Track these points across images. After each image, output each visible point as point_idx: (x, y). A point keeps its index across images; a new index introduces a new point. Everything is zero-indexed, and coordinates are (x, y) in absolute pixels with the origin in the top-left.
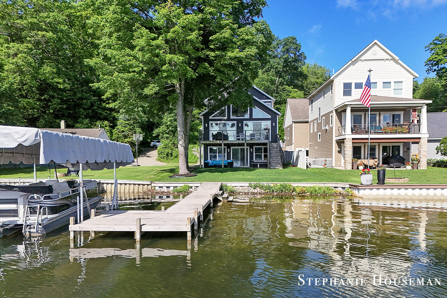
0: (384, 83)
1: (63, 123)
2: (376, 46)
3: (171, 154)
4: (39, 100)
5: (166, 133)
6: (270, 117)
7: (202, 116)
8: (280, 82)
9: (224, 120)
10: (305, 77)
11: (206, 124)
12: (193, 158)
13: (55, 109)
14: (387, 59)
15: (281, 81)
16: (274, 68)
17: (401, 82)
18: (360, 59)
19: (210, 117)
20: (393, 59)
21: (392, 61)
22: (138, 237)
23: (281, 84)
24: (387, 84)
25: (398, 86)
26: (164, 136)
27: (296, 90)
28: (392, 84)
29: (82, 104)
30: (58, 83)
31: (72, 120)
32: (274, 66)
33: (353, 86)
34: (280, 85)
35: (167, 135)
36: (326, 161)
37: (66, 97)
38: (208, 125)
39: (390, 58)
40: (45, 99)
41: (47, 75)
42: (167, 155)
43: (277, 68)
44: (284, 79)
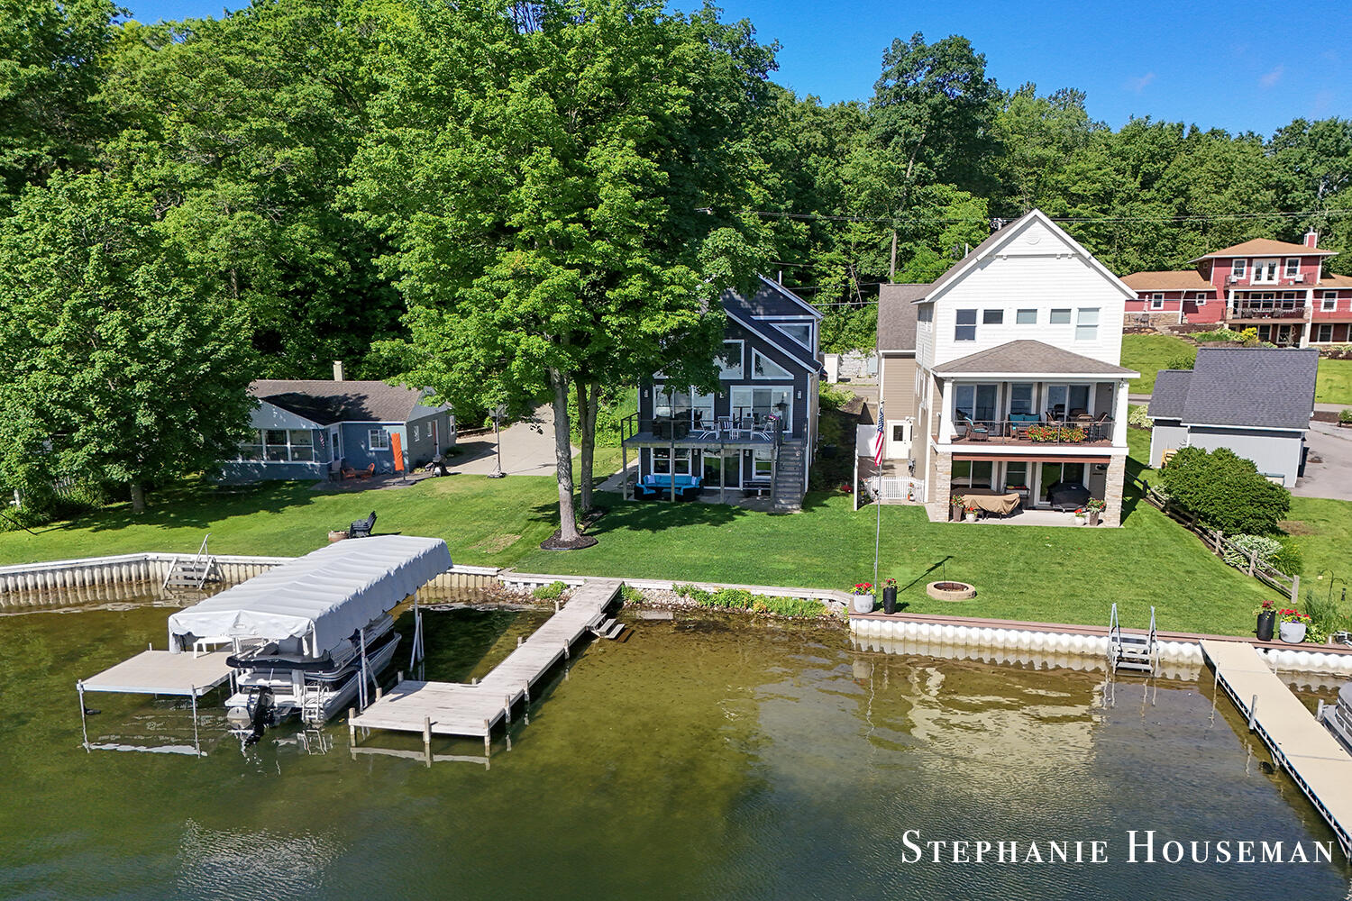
0: (1053, 310)
1: (338, 367)
2: (1037, 224)
4: (285, 294)
6: (792, 377)
8: (918, 176)
10: (1001, 150)
11: (647, 392)
13: (318, 317)
14: (1062, 255)
15: (922, 171)
16: (900, 135)
17: (1097, 310)
18: (999, 254)
19: (655, 376)
20: (1079, 255)
21: (1075, 259)
22: (427, 738)
23: (923, 181)
24: (1060, 314)
25: (1088, 319)
27: (967, 194)
28: (1074, 314)
29: (379, 298)
30: (322, 261)
31: (357, 336)
32: (900, 128)
33: (980, 317)
34: (916, 183)
36: (912, 485)
37: (344, 288)
38: (651, 394)
39: (1071, 252)
40: (297, 291)
41: (300, 246)
43: (908, 135)
44: (930, 165)
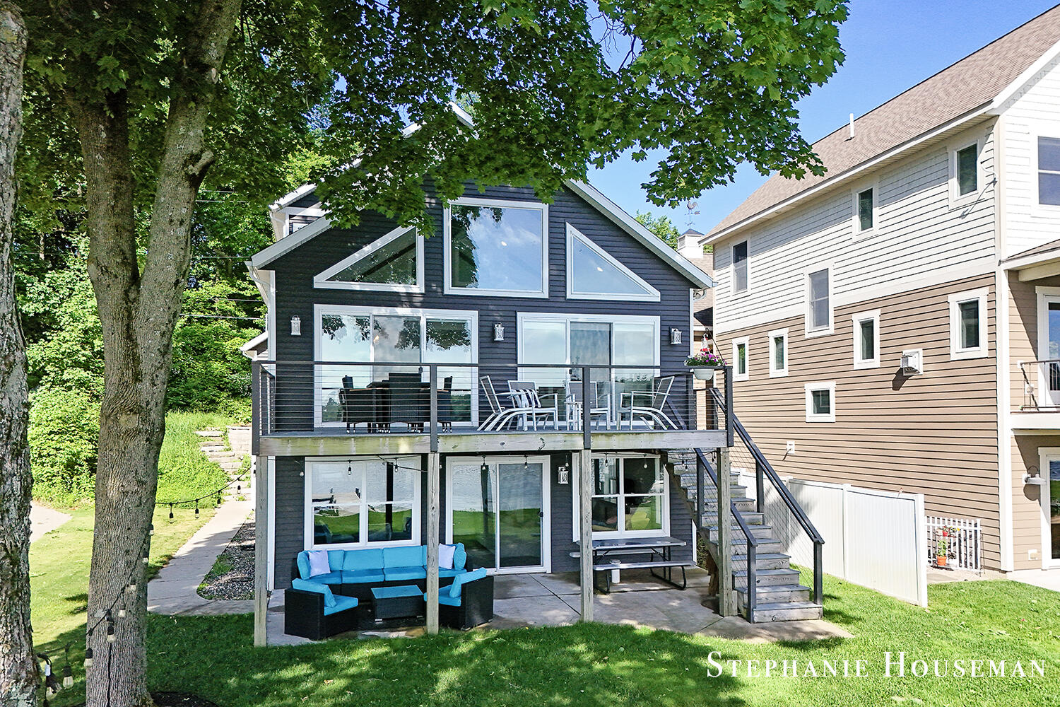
3: (91, 461)
5: (77, 364)
6: (654, 295)
7: (266, 267)
9: (409, 300)
11: (296, 323)
12: (202, 476)
19: (321, 281)
26: (65, 377)
35: (81, 373)
36: (946, 533)
38: (307, 327)
42: (71, 466)
